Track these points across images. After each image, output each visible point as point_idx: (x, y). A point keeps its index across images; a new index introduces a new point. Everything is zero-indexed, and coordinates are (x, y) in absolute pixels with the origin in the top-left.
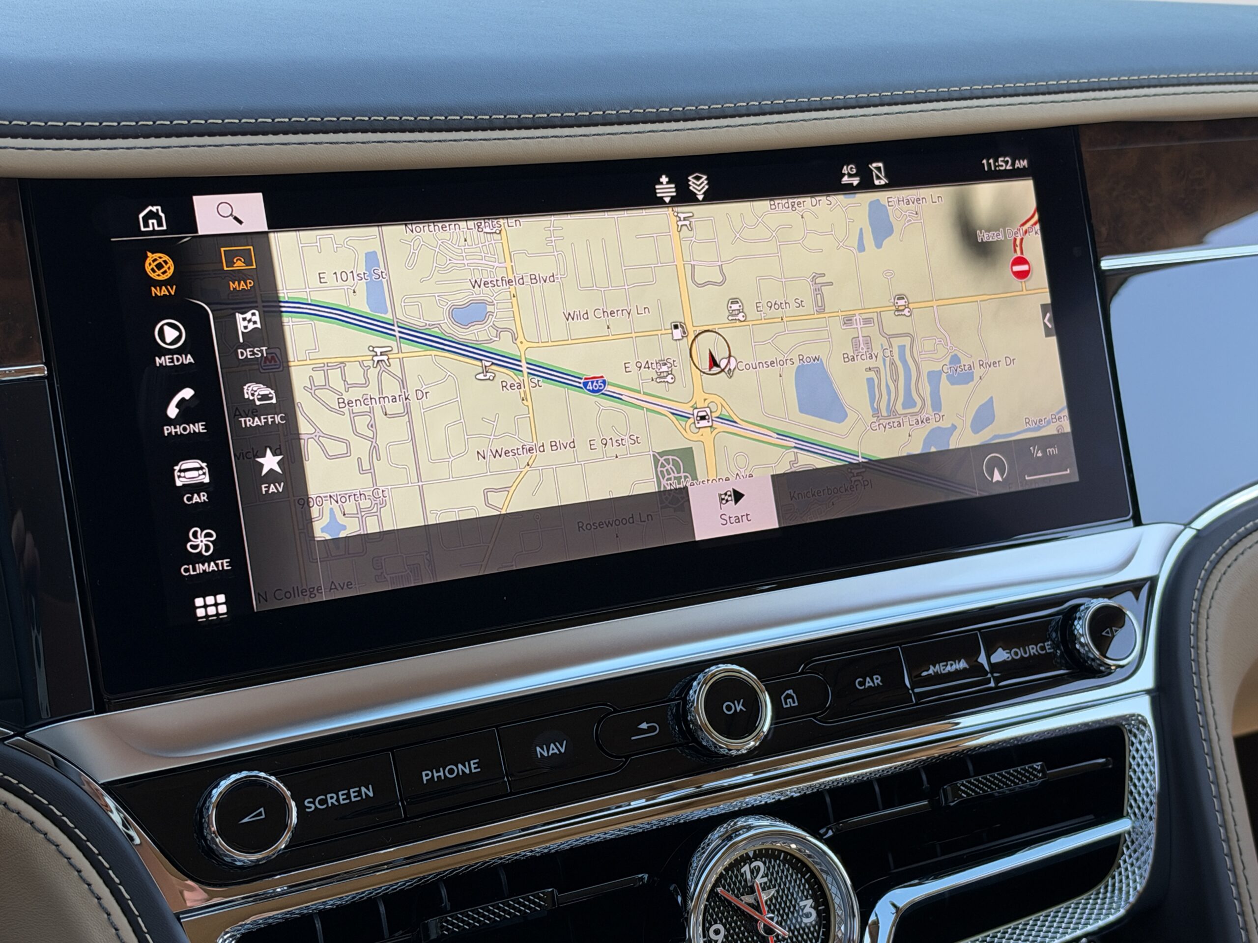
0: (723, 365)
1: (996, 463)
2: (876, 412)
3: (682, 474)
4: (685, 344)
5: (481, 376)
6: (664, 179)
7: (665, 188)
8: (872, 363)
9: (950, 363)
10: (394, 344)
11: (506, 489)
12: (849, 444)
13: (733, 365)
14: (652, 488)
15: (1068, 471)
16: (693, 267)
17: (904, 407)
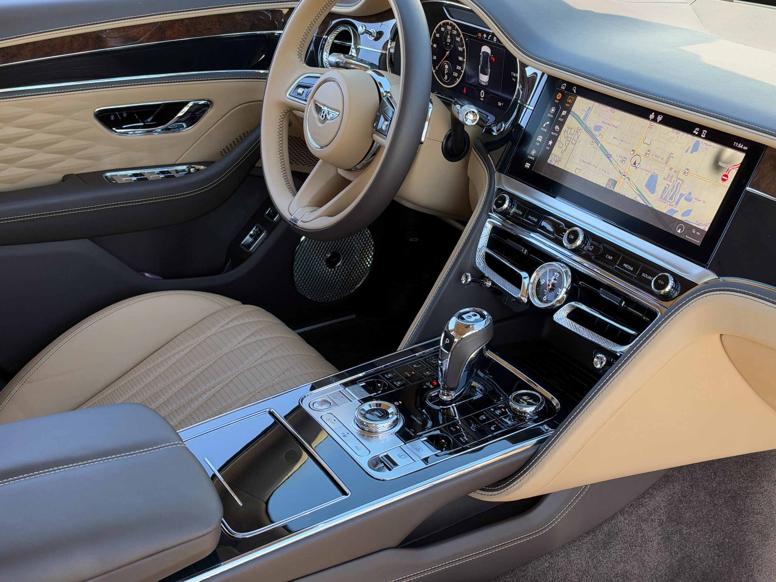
0: (636, 165)
1: (681, 228)
2: (662, 196)
3: (612, 186)
4: (632, 156)
5: (591, 143)
6: (653, 114)
7: (652, 116)
8: (669, 183)
9: (688, 194)
10: (582, 128)
11: (580, 170)
12: (650, 201)
13: (638, 167)
14: (604, 186)
15: (699, 242)
16: (646, 138)
17: (669, 199)
